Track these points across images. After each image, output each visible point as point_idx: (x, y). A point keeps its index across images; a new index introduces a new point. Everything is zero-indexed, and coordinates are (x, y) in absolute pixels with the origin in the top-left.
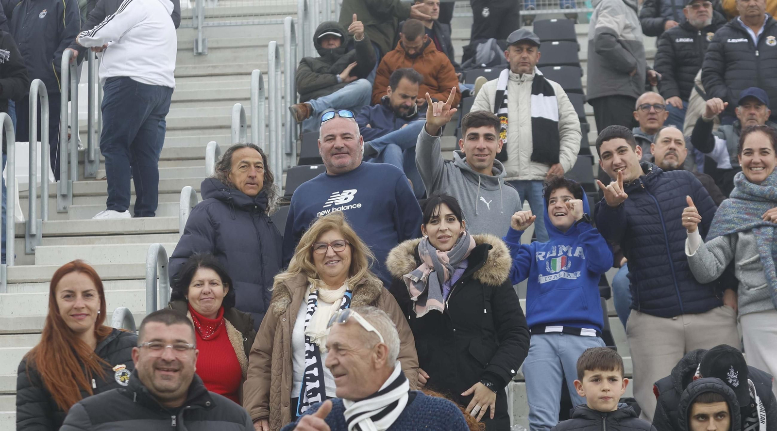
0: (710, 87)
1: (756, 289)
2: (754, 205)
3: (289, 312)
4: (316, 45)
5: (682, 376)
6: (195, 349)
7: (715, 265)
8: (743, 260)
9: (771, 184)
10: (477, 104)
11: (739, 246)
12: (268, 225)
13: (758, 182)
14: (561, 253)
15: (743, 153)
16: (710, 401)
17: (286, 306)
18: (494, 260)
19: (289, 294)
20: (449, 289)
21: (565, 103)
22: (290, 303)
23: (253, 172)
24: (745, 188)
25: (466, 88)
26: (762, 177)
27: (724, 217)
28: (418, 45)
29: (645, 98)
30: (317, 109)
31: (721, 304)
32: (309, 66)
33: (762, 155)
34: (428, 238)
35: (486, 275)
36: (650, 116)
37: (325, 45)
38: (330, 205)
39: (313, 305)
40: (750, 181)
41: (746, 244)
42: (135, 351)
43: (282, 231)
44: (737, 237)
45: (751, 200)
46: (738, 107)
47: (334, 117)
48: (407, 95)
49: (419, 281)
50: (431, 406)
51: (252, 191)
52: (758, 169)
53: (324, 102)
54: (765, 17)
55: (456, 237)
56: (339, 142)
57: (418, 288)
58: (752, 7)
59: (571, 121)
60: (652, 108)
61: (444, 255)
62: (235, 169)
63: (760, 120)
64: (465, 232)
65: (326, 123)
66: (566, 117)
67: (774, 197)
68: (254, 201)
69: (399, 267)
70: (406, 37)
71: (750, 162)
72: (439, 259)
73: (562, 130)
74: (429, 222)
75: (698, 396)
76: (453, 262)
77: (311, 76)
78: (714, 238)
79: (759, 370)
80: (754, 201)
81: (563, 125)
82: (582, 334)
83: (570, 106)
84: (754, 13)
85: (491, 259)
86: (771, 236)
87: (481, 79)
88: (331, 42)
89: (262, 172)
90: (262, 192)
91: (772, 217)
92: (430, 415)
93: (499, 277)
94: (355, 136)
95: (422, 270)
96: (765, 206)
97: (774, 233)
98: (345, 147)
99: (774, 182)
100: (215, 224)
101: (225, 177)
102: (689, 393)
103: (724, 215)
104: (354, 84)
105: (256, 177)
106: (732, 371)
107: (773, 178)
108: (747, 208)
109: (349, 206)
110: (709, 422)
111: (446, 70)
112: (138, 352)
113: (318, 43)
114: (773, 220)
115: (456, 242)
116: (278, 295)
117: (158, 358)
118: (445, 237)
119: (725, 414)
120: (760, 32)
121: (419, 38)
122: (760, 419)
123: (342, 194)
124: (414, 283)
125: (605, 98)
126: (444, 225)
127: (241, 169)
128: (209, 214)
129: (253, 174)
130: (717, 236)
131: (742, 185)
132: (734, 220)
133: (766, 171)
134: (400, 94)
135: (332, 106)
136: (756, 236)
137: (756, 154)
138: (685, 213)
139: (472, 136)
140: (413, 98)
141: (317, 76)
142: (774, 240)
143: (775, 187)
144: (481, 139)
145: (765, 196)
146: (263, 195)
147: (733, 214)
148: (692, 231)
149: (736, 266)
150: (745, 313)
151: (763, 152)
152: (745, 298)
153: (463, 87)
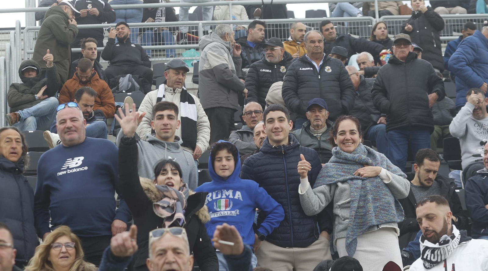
0: (288, 99)
2: (348, 166)
4: (20, 75)
7: (318, 204)
9: (358, 153)
11: (337, 192)
12: (24, 182)
13: (350, 152)
14: (224, 196)
15: (338, 134)
21: (200, 109)
23: (14, 144)
24: (341, 155)
26: (352, 149)
28: (88, 75)
29: (248, 107)
30: (23, 117)
32: (16, 89)
33: (352, 135)
36: (252, 119)
37: (27, 76)
38: (66, 168)
40: (344, 151)
41: (343, 191)
44: (337, 186)
45: (345, 163)
48: (88, 104)
51: (14, 158)
52: (349, 144)
53: (28, 112)
54: (323, 55)
58: (317, 47)
59: (204, 121)
60: (253, 113)
62: (3, 144)
63: (322, 119)
65: (60, 112)
66: (201, 118)
67: (361, 161)
68: (16, 166)
70: (80, 70)
71: (344, 140)
73: (199, 126)
74: (160, 174)
77: (18, 95)
78: (319, 186)
80: (348, 164)
81: (200, 123)
83: (203, 111)
84: (318, 51)
86: (360, 186)
87: (128, 98)
88: (31, 73)
89: (21, 145)
90: (21, 159)
91: (361, 173)
96: (355, 167)
97: (362, 184)
98: (73, 127)
99: (360, 152)
103: (327, 172)
104: (46, 100)
105: (16, 148)
107: (360, 150)
108: (343, 168)
109: (79, 169)
111: (106, 92)
113: (22, 74)
114: (362, 175)
120: (321, 63)
121: (89, 70)
123: (74, 160)
124: (164, 207)
127: (6, 143)
129: (14, 146)
130: (322, 185)
131: (339, 154)
132: (334, 176)
133: (354, 145)
134: (83, 104)
135: (33, 115)
136: (350, 185)
137: (348, 134)
138: (299, 164)
139: (160, 117)
140: (91, 106)
141: (22, 96)
142: (362, 188)
143: (362, 154)
144: (166, 118)
145: (356, 160)
146: (21, 162)
147: (333, 172)
148: (304, 177)
149: (335, 206)
150: (340, 237)
151: (352, 132)
152: (341, 227)
153: (116, 104)
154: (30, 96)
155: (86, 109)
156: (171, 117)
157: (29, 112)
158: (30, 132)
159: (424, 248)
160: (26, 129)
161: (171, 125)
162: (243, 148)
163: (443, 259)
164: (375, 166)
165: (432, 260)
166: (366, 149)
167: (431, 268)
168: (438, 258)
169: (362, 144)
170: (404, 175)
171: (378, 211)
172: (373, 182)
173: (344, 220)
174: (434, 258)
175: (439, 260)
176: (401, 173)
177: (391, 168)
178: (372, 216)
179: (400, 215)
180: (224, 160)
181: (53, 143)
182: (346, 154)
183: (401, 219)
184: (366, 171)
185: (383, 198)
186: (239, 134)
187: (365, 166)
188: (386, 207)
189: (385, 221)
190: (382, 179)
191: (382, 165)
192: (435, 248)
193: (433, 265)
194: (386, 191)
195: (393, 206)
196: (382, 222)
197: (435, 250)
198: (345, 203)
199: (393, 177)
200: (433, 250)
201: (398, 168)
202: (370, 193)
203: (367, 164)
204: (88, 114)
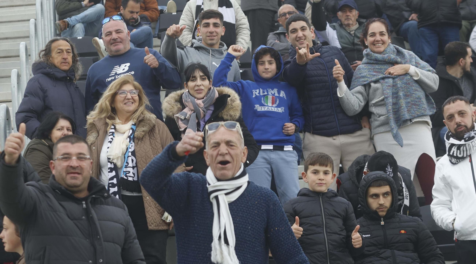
1: (384, 116)
2: (379, 66)
3: (97, 143)
5: (356, 172)
6: (90, 159)
7: (357, 103)
8: (375, 100)
9: (388, 53)
10: (185, 15)
11: (371, 91)
12: (75, 89)
13: (380, 53)
14: (270, 94)
15: (368, 36)
16: (380, 186)
17: (95, 138)
18: (231, 104)
19: (97, 130)
20: (204, 124)
21: (239, 12)
22: (98, 136)
23: (65, 55)
24: (372, 57)
25: (161, 8)
26: (382, 49)
27: (360, 75)
29: (282, 10)
31: (360, 128)
33: (382, 36)
34: (189, 91)
35: (227, 115)
38: (114, 74)
39: (112, 137)
40: (374, 52)
41: (376, 90)
42: (52, 163)
43: (84, 92)
44: (370, 86)
45: (376, 64)
46: (338, 12)
47: (110, 21)
48: (133, 11)
49: (185, 119)
50: (259, 190)
51: (66, 67)
52: (379, 44)
55: (206, 90)
56: (115, 36)
57: (184, 123)
59: (243, 23)
60: (287, 15)
61: (200, 102)
62: (54, 54)
64: (212, 87)
65: (106, 25)
66: (240, 20)
67: (391, 60)
68: (67, 74)
69: (171, 110)
71: (374, 41)
72: (197, 105)
73: (238, 29)
74: (190, 80)
75: (372, 183)
76: (206, 106)
78: (355, 87)
79: (402, 167)
80: (378, 64)
81: (239, 26)
82: (285, 149)
83: (242, 14)
85: (230, 103)
86: (391, 84)
87: (171, 2)
89: (71, 55)
90: (71, 69)
91: (392, 72)
92: (259, 195)
93: (235, 116)
94: (124, 31)
95: (186, 112)
96: (385, 67)
97: (393, 82)
98: (119, 38)
99: (389, 52)
100: (44, 90)
101: (48, 60)
102: (365, 181)
103: (360, 74)
105: (67, 58)
106: (389, 167)
107: (389, 50)
108: (374, 69)
109: (126, 74)
110: (380, 199)
112: (53, 164)
114: (392, 74)
115: (207, 93)
116: (90, 130)
117: (68, 166)
118: (199, 90)
119: (389, 193)
122: (405, 197)
123: (121, 67)
124: (182, 120)
125: (254, 10)
126: (199, 82)
127: (57, 54)
128: (39, 83)
129: (65, 57)
130: (357, 86)
131: (369, 55)
132: (367, 76)
133: (384, 46)
134: (129, 11)
135: (81, 22)
136: (382, 84)
137: (378, 35)
138: (334, 69)
139: (206, 25)
140: (137, 13)
141: (69, 4)
142: (393, 86)
143: (391, 54)
144: (211, 26)
145: (386, 60)
146: (72, 70)
147: (366, 72)
148: (340, 81)
149: (370, 104)
150: (377, 132)
151: (382, 34)
152: (377, 123)
153: (160, 8)
154: (77, 4)
155: (132, 16)
156: (216, 25)
157: (77, 19)
158: (78, 38)
159: (450, 145)
160: (75, 36)
161: (216, 33)
162: (281, 49)
163: (468, 154)
164: (405, 63)
165: (459, 155)
166: (396, 49)
167: (457, 163)
168: (463, 154)
169: (391, 44)
170: (432, 70)
171: (410, 107)
172: (403, 79)
173: (379, 117)
174: (460, 154)
175: (465, 156)
176: (429, 68)
177: (420, 64)
178: (404, 111)
179: (432, 108)
180: (267, 63)
181: (101, 49)
182: (376, 55)
183: (433, 112)
184: (396, 70)
185: (413, 94)
186: (276, 35)
187: (395, 64)
188: (416, 102)
189: (417, 115)
190: (411, 76)
191: (410, 62)
192: (460, 145)
193: (459, 160)
194: (416, 86)
195: (424, 100)
196: (414, 116)
197: (461, 147)
198: (379, 102)
199: (422, 73)
200: (459, 147)
201: (426, 63)
202: (401, 90)
203: (397, 63)
204: (134, 21)
